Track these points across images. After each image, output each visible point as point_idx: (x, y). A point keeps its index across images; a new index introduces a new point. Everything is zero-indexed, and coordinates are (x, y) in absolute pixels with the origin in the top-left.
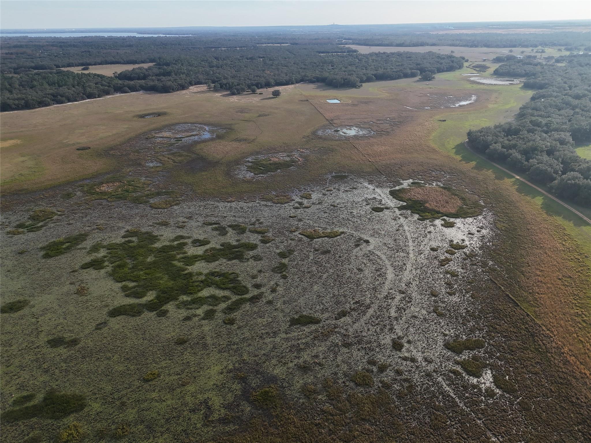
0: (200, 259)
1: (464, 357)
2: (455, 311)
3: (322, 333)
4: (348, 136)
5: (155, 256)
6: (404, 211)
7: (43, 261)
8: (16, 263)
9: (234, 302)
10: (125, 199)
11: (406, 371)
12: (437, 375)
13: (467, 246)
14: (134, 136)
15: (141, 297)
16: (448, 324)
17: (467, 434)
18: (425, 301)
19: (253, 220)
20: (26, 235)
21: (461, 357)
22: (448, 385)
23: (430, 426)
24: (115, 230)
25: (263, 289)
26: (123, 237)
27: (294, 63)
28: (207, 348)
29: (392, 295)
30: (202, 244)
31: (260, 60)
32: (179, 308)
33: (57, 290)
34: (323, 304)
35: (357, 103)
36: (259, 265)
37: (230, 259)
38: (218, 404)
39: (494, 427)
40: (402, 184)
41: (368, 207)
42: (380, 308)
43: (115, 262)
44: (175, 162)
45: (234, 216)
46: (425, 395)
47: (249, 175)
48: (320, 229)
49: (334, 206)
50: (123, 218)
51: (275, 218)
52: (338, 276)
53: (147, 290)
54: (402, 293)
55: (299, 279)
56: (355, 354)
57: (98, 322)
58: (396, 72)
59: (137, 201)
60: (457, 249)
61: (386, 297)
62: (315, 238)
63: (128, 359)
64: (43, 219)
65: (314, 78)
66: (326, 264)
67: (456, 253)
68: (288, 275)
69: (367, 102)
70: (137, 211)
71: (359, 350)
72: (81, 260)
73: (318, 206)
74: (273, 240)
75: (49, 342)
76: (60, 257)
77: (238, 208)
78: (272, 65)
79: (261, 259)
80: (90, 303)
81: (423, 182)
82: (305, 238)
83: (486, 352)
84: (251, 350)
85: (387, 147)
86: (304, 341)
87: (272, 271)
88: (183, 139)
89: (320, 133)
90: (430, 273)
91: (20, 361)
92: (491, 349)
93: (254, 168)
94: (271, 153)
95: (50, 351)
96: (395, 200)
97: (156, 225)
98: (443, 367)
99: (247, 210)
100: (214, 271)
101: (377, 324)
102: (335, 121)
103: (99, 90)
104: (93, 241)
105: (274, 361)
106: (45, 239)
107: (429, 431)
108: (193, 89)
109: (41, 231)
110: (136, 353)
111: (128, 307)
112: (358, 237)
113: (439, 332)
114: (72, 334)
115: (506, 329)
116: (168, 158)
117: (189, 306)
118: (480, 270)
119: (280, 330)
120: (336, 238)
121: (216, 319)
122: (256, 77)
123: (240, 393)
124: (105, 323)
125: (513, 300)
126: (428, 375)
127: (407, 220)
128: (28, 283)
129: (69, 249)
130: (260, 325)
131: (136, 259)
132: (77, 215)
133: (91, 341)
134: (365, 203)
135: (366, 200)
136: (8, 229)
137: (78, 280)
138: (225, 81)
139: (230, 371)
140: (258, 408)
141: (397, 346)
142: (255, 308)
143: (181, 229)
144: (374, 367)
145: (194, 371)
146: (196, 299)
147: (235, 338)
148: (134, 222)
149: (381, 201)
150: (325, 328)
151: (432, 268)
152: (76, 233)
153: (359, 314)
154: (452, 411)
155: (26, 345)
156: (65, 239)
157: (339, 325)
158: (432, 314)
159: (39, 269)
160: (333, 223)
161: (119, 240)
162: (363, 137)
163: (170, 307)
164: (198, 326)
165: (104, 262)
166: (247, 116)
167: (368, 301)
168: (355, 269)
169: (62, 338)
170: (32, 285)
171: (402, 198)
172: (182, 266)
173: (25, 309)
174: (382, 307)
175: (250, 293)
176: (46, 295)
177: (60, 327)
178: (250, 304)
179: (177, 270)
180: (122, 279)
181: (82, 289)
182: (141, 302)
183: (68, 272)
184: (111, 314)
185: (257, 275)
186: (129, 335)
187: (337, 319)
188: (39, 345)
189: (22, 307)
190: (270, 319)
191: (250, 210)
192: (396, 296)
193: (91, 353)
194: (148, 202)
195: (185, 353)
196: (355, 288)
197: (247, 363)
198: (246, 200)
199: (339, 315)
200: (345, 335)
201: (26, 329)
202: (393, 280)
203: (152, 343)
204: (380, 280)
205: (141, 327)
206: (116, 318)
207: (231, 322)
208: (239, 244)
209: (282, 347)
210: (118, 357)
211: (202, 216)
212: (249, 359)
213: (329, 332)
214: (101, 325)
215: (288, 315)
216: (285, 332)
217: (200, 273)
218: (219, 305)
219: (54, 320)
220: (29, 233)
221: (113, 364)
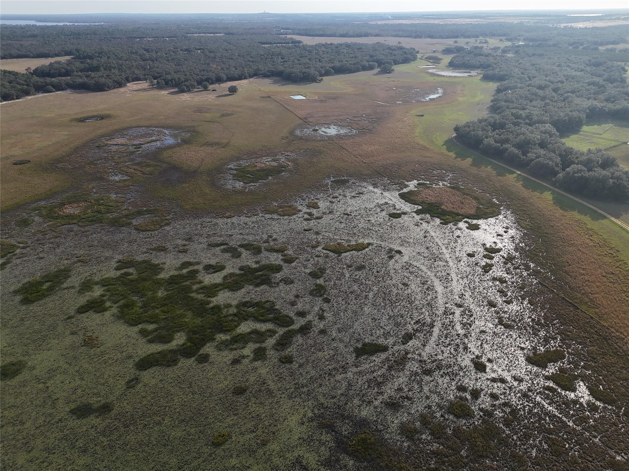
0: (221, 287)
1: (551, 371)
2: (520, 321)
3: (395, 361)
4: (330, 136)
5: (166, 290)
6: (423, 216)
7: (24, 308)
9: (282, 335)
10: (101, 222)
11: (501, 394)
12: (533, 394)
13: (502, 249)
14: (81, 144)
15: (169, 342)
16: (519, 336)
17: (591, 457)
18: (486, 313)
19: (265, 237)
21: (548, 371)
22: (549, 404)
23: (551, 452)
24: (102, 262)
25: (309, 317)
26: (117, 269)
27: (238, 56)
28: (274, 395)
29: (450, 310)
30: (216, 270)
31: (198, 52)
32: (221, 350)
33: (58, 344)
34: (382, 327)
35: (324, 99)
36: (294, 289)
37: (257, 285)
38: (314, 462)
39: (613, 444)
40: (408, 186)
41: (384, 213)
42: (444, 326)
43: (119, 300)
44: (144, 174)
45: (241, 234)
46: (532, 419)
47: (239, 185)
48: (343, 241)
49: (348, 215)
50: (107, 246)
52: (384, 293)
53: (173, 332)
54: (459, 307)
55: (344, 301)
56: (440, 381)
57: (127, 379)
58: (354, 64)
59: (117, 224)
60: (494, 253)
61: (445, 313)
62: (342, 253)
63: (183, 421)
65: (268, 71)
66: (366, 281)
67: (494, 258)
68: (330, 298)
69: (335, 98)
70: (121, 236)
71: (442, 376)
72: (73, 303)
73: (330, 216)
74: (297, 258)
75: (72, 412)
76: (44, 301)
77: (241, 223)
78: (214, 58)
79: (292, 282)
80: (107, 356)
81: (428, 182)
82: (331, 254)
83: (570, 363)
84: (325, 391)
85: (376, 147)
86: (379, 373)
87: (311, 295)
88: (143, 146)
89: (298, 133)
90: (479, 282)
91: (43, 442)
92: (573, 359)
93: (241, 177)
94: (253, 158)
95: (79, 423)
96: (409, 205)
97: (151, 251)
98: (536, 385)
99: (253, 225)
100: (243, 301)
101: (449, 345)
102: (310, 120)
103: (16, 90)
104: (80, 277)
105: (356, 401)
106: (14, 280)
107: (552, 459)
108: (131, 86)
110: (190, 412)
111: (157, 356)
112: (388, 248)
113: (515, 346)
114: (99, 399)
115: (578, 335)
116: (134, 169)
117: (231, 347)
118: (525, 274)
119: (348, 363)
120: (364, 251)
121: (270, 358)
122: (202, 72)
123: (334, 445)
124: (137, 379)
125: (570, 303)
126: (525, 395)
127: (429, 224)
128: (15, 339)
129: (53, 290)
130: (323, 360)
131: (144, 295)
132: (45, 247)
133: (128, 404)
134: (379, 210)
135: (379, 206)
137: (79, 328)
138: (169, 77)
139: (311, 420)
140: (362, 460)
141: (480, 367)
142: (309, 340)
143: (184, 254)
144: (466, 394)
145: (270, 425)
146: (236, 337)
147: (301, 379)
148: (122, 249)
149: (394, 206)
150: (396, 355)
151: (477, 275)
152: (53, 269)
153: (425, 335)
154: (566, 432)
155: (43, 420)
156: (43, 277)
157: (410, 350)
158: (499, 326)
159: (22, 319)
160: (355, 234)
161: (113, 274)
162: (346, 136)
163: (208, 349)
164: (252, 370)
165: (103, 302)
166: (208, 116)
167: (429, 320)
168: (400, 285)
169: (88, 405)
170: (21, 341)
171: (415, 201)
172: (204, 298)
173: (24, 373)
174: (446, 324)
175: (297, 323)
176: (45, 352)
177: (79, 391)
178: (301, 336)
179: (200, 304)
180: (136, 322)
181: (89, 339)
182: (171, 348)
183: (62, 319)
184: (140, 367)
185: (296, 301)
186: (172, 390)
187: (404, 344)
188: (60, 417)
189: (18, 370)
190: (332, 352)
191: (257, 226)
192: (455, 311)
193: (133, 420)
194: (131, 223)
195: (250, 404)
196: (409, 305)
197: (327, 407)
198: (246, 214)
199: (405, 339)
200: (420, 361)
201: (34, 398)
202: (444, 293)
203: (205, 397)
204: (431, 295)
205: (183, 378)
206: (147, 371)
207: (288, 360)
208: (260, 266)
209: (358, 383)
210: (170, 419)
211: (203, 236)
212: (327, 402)
213: (402, 360)
214: (132, 383)
215: (349, 344)
216: (355, 365)
217: (228, 304)
218: (267, 341)
219: (68, 383)
221: (167, 430)
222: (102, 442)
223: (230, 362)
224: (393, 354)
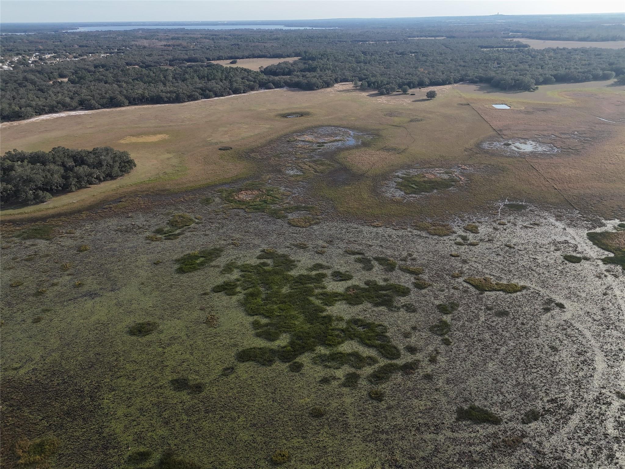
0: (341, 298)
3: (504, 441)
4: (523, 152)
5: (291, 287)
6: (612, 266)
7: (177, 276)
8: (150, 274)
9: (382, 367)
10: (263, 212)
14: (276, 138)
15: (273, 340)
19: (405, 254)
20: (163, 242)
24: (250, 248)
25: (419, 356)
26: (259, 258)
27: (451, 60)
28: (349, 431)
29: (606, 398)
30: (343, 278)
31: (411, 55)
32: (315, 363)
33: (187, 315)
34: (502, 393)
35: (532, 110)
36: (414, 318)
37: (377, 305)
40: (604, 225)
41: (558, 254)
42: (589, 417)
43: (248, 288)
44: (316, 171)
45: (381, 246)
47: (399, 194)
48: (492, 277)
49: (510, 247)
50: (259, 234)
51: (431, 255)
52: (522, 352)
53: (281, 331)
54: (621, 398)
55: (467, 348)
57: (226, 365)
58: (584, 73)
59: (275, 215)
61: (597, 400)
62: (486, 291)
63: (254, 425)
64: (181, 226)
65: (476, 77)
66: (503, 331)
68: (451, 340)
69: (546, 110)
70: (275, 227)
72: (213, 281)
73: (487, 244)
74: (430, 285)
75: (173, 382)
76: (193, 274)
77: (386, 235)
78: (425, 62)
79: (414, 311)
80: (219, 338)
82: (472, 289)
84: (405, 447)
85: (578, 171)
86: (478, 449)
87: (430, 331)
88: (326, 144)
89: (486, 145)
91: (141, 402)
93: (405, 186)
94: (425, 168)
95: (173, 395)
96: (597, 249)
97: (293, 247)
99: (397, 239)
100: (357, 318)
101: (587, 443)
102: (505, 132)
103: (244, 86)
104: (227, 259)
106: (180, 250)
108: (338, 86)
109: (178, 240)
110: (264, 419)
111: (258, 351)
112: (547, 297)
114: (197, 377)
116: (309, 166)
117: (327, 363)
119: (443, 423)
120: (515, 295)
121: (360, 389)
122: (408, 75)
124: (233, 368)
127: (617, 279)
128: (160, 302)
129: (203, 265)
130: (417, 410)
131: (270, 288)
132: (213, 225)
133: (216, 390)
134: (553, 248)
135: (554, 243)
136: (147, 234)
137: (208, 306)
138: (373, 79)
142: (409, 382)
143: (320, 255)
145: (332, 463)
146: (336, 354)
147: (384, 423)
148: (270, 240)
149: (576, 247)
150: (508, 434)
152: (211, 247)
153: (557, 420)
155: (149, 381)
156: (200, 252)
157: (529, 434)
159: (171, 286)
160: (510, 271)
161: (254, 261)
162: (543, 155)
163: (304, 359)
164: (338, 395)
165: (236, 286)
166: (397, 120)
167: (569, 402)
168: (547, 347)
169: (187, 380)
170: (163, 305)
171: (607, 245)
172: (321, 305)
173: (153, 334)
174: (592, 415)
175: (403, 358)
176: (176, 320)
177: (185, 364)
178: (402, 375)
179: (315, 310)
180: (254, 312)
181: (211, 318)
182: (273, 347)
183: (199, 293)
184: (240, 358)
185: (411, 334)
186: (257, 390)
187: (525, 423)
188: (162, 384)
189: (150, 330)
190: (430, 403)
191: (401, 240)
192: (612, 401)
193: (215, 408)
194: (286, 217)
195: (322, 431)
196: (549, 376)
197: (400, 466)
198: (395, 226)
199: (528, 417)
200: (538, 452)
201: (151, 359)
202: (605, 373)
203: (283, 408)
204: (585, 370)
205: (271, 382)
206: (244, 364)
207: (378, 397)
208: (387, 285)
209: (447, 451)
210: (245, 419)
211: (344, 241)
212: (403, 461)
213: (514, 442)
214: (229, 370)
215: (454, 401)
216: (451, 428)
217: (341, 317)
218: (364, 369)
219: (180, 354)
220: (166, 241)
221: (238, 429)
222: (183, 420)
223: (320, 379)
224: (505, 431)
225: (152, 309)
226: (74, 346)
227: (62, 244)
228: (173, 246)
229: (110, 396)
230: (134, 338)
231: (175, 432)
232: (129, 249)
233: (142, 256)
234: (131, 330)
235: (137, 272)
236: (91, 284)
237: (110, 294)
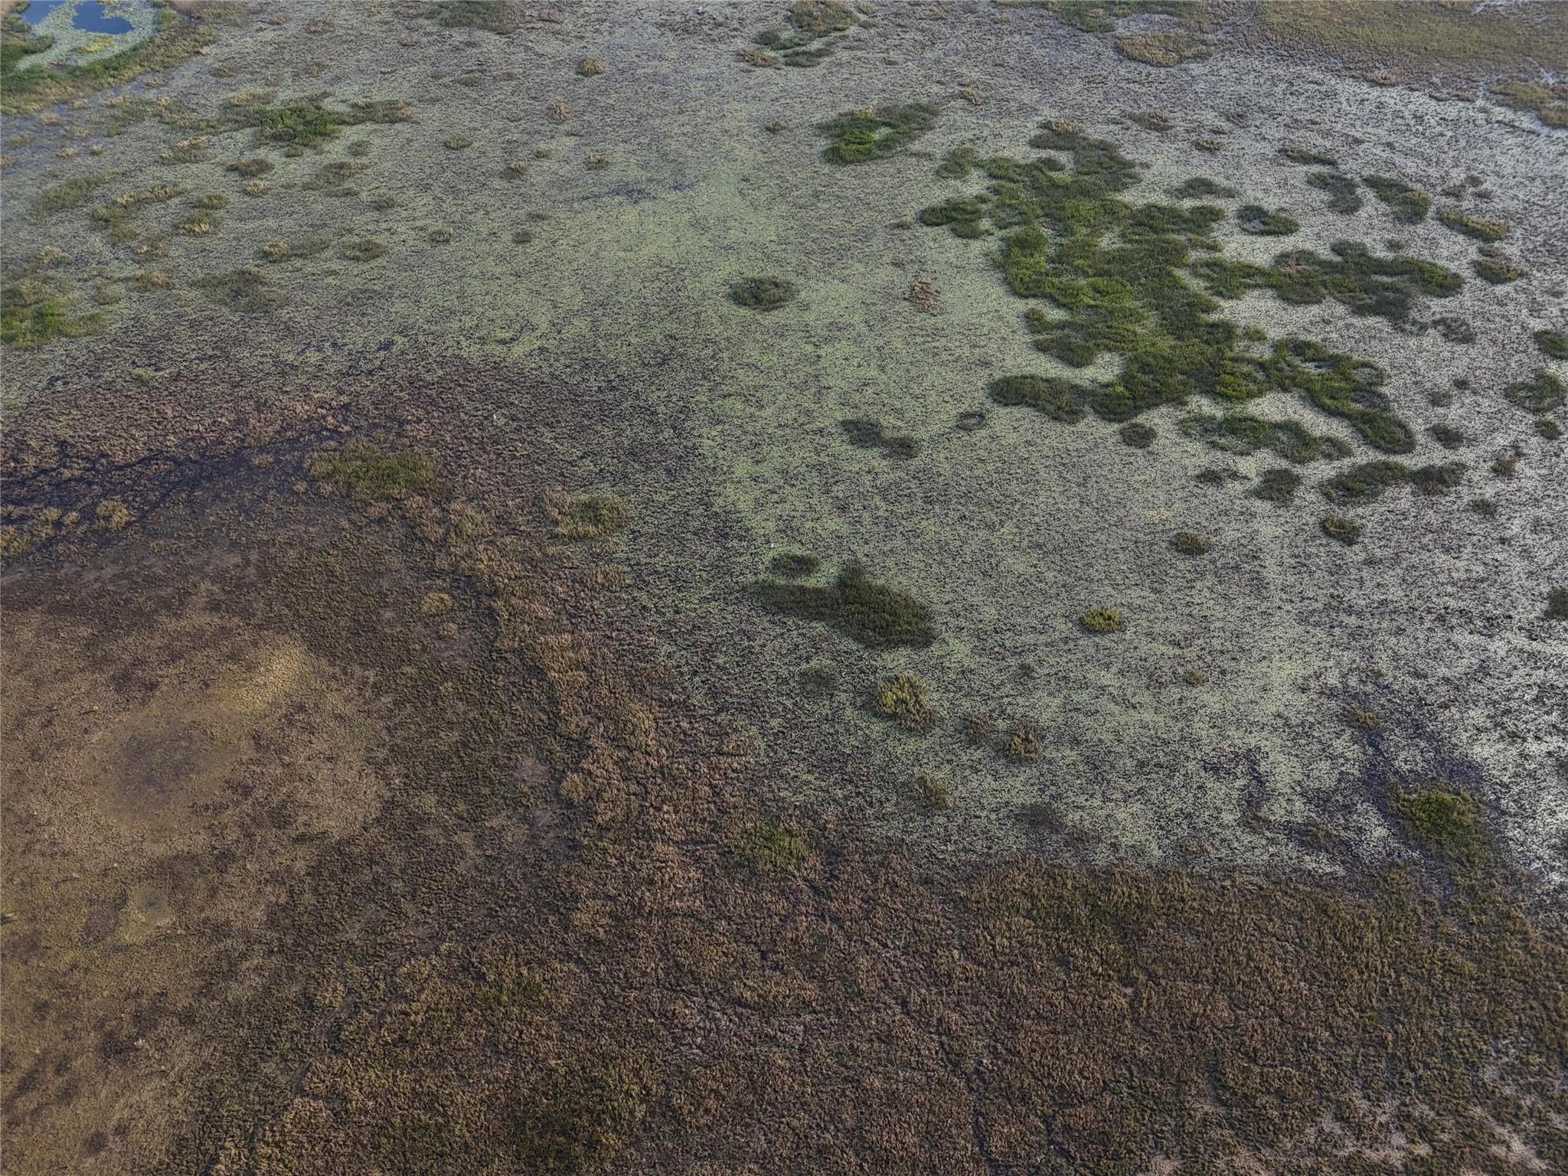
0: (1259, 280)
5: (1123, 236)
7: (826, 170)
8: (761, 158)
9: (1361, 468)
15: (1079, 365)
19: (1458, 176)
20: (783, 73)
24: (1010, 114)
25: (1465, 454)
26: (1036, 143)
28: (1266, 594)
30: (1272, 228)
32: (1187, 434)
33: (863, 275)
36: (1463, 360)
37: (1360, 311)
38: (1287, 779)
43: (1011, 224)
45: (1390, 145)
50: (1033, 73)
51: (1538, 188)
53: (1098, 346)
57: (964, 408)
59: (1078, 20)
63: (1039, 546)
64: (823, 28)
70: (1077, 57)
72: (919, 195)
75: (846, 425)
76: (867, 168)
77: (1406, 114)
79: (1468, 339)
80: (943, 341)
84: (1403, 651)
87: (1506, 396)
91: (783, 458)
95: (850, 452)
97: (1129, 123)
99: (1439, 129)
100: (1302, 338)
105: (1477, 715)
106: (826, 98)
109: (819, 70)
110: (1061, 537)
111: (1042, 386)
114: (899, 423)
117: (1216, 438)
119: (1510, 617)
121: (1299, 508)
123: (1357, 773)
124: (982, 416)
128: (793, 232)
129: (890, 148)
130: (1442, 578)
131: (1068, 231)
132: (907, 36)
133: (947, 458)
136: (740, 44)
137: (913, 257)
139: (1331, 693)
140: (1412, 843)
142: (1431, 512)
143: (1207, 154)
145: (1222, 652)
146: (1240, 420)
147: (1354, 592)
148: (1064, 95)
152: (905, 99)
155: (794, 415)
156: (880, 112)
159: (816, 195)
161: (1021, 153)
163: (1160, 419)
164: (1242, 513)
165: (977, 214)
169: (877, 426)
170: (802, 241)
172: (1204, 293)
173: (788, 310)
175: (1419, 455)
176: (836, 281)
177: (870, 391)
178: (1413, 493)
179: (1188, 304)
180: (1028, 289)
181: (922, 288)
182: (1078, 382)
183: (887, 223)
184: (998, 394)
185: (1450, 397)
186: (1042, 473)
188: (822, 425)
189: (781, 299)
190: (1480, 568)
191: (1450, 134)
193: (946, 495)
194: (1109, 28)
195: (1199, 585)
197: (1387, 687)
198: (1437, 89)
201: (791, 368)
203: (1106, 520)
205: (1075, 459)
206: (1009, 410)
207: (1347, 534)
208: (1395, 259)
209: (1510, 676)
210: (1015, 530)
211: (1280, 119)
212: (1395, 678)
214: (971, 421)
215: (1547, 574)
216: (1528, 631)
217: (1258, 332)
218: (1312, 465)
219: (856, 364)
220: (790, 68)
221: (1001, 547)
222: (877, 508)
223: (1196, 472)
225: (778, 248)
226: (616, 310)
227: (539, 49)
228: (808, 86)
229: (714, 433)
230: (743, 311)
231: (862, 530)
232: (700, 83)
233: (735, 105)
234: (735, 293)
235: (728, 148)
236: (625, 164)
237: (673, 196)
